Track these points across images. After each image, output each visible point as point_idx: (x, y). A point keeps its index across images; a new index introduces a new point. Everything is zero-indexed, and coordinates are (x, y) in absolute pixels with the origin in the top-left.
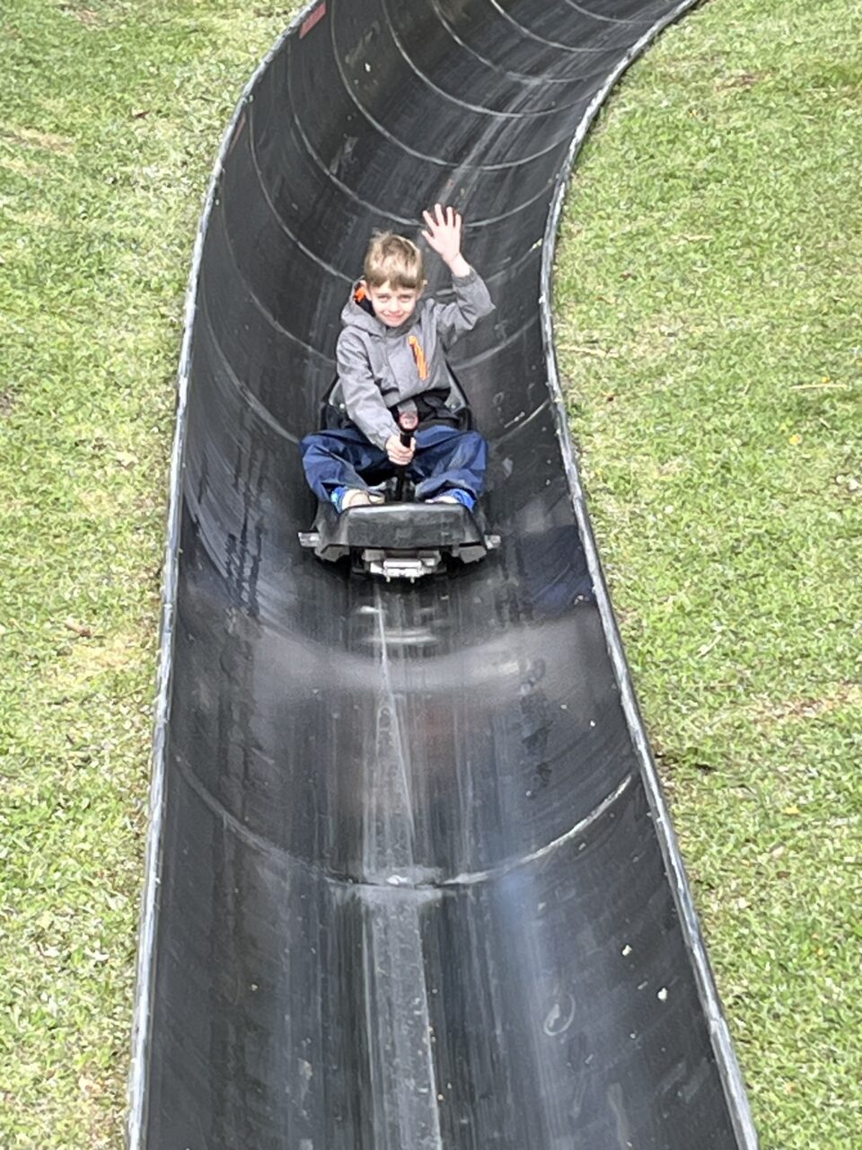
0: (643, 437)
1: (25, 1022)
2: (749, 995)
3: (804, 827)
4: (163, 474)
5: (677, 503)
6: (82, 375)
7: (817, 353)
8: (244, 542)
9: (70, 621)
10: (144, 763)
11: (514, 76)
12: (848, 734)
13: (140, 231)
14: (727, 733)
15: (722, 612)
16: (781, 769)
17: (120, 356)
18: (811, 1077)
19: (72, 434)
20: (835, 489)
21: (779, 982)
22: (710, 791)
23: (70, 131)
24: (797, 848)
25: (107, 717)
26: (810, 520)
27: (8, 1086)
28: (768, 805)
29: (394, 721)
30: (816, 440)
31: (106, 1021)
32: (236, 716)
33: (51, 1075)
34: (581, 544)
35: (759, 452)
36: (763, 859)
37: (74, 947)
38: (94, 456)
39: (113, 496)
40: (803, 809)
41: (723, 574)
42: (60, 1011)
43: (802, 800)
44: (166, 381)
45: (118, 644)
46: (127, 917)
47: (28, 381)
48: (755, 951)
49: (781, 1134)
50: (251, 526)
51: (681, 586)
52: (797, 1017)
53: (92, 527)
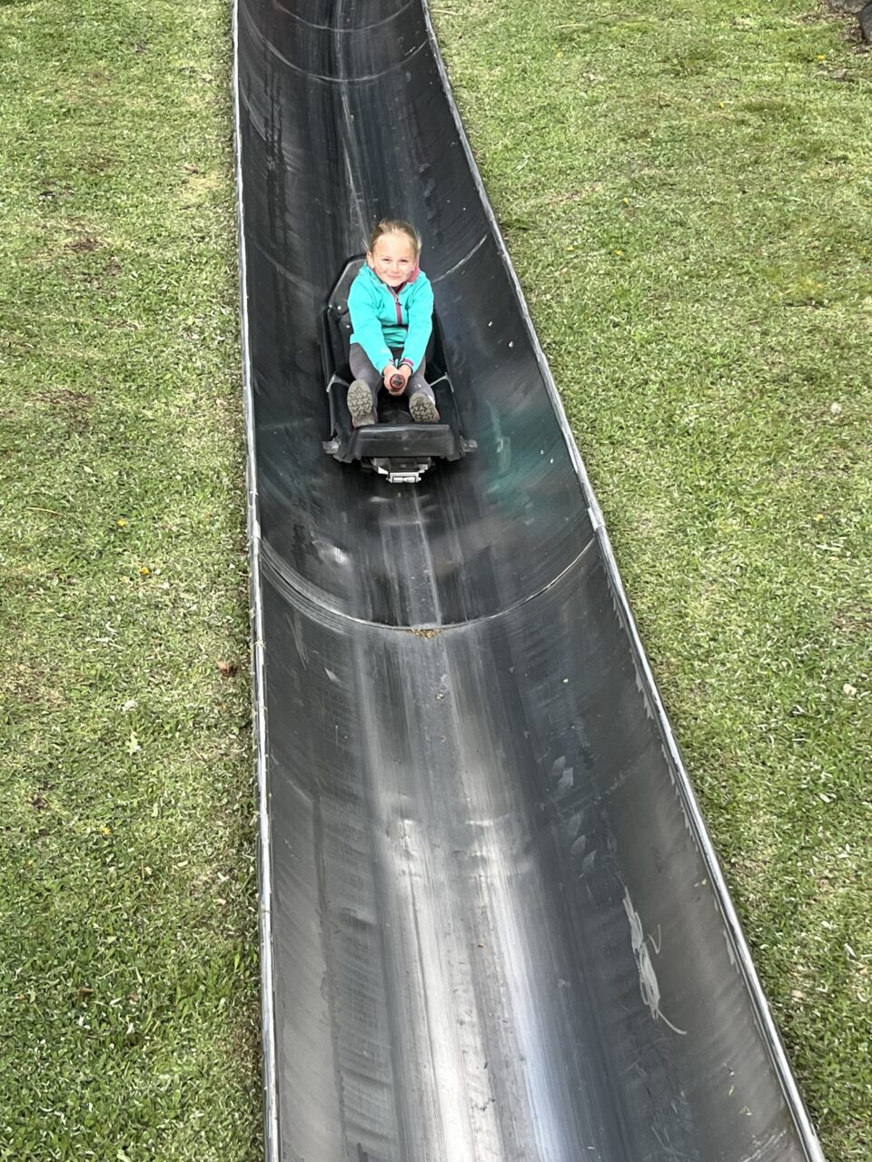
0: (479, 56)
1: (185, 372)
2: (555, 342)
3: (577, 257)
4: (228, 84)
5: (500, 91)
6: (180, 33)
7: (568, 8)
8: (273, 121)
9: (186, 165)
10: (234, 238)
12: (597, 208)
14: (534, 210)
15: (527, 148)
16: (564, 228)
17: (199, 23)
18: (589, 381)
19: (177, 65)
20: (583, 80)
21: (569, 336)
22: (528, 241)
24: (575, 268)
25: (211, 215)
26: (571, 98)
27: (180, 404)
28: (558, 246)
29: (360, 213)
30: (571, 55)
31: (226, 371)
32: (278, 213)
33: (201, 399)
34: (451, 115)
35: (540, 63)
36: (557, 274)
37: (206, 334)
38: (190, 77)
39: (203, 98)
40: (576, 247)
41: (526, 128)
42: (203, 366)
43: (575, 243)
44: (225, 35)
45: (213, 176)
46: (232, 318)
47: (152, 37)
48: (556, 321)
49: (575, 411)
50: (276, 113)
51: (505, 135)
52: (580, 353)
53: (193, 115)
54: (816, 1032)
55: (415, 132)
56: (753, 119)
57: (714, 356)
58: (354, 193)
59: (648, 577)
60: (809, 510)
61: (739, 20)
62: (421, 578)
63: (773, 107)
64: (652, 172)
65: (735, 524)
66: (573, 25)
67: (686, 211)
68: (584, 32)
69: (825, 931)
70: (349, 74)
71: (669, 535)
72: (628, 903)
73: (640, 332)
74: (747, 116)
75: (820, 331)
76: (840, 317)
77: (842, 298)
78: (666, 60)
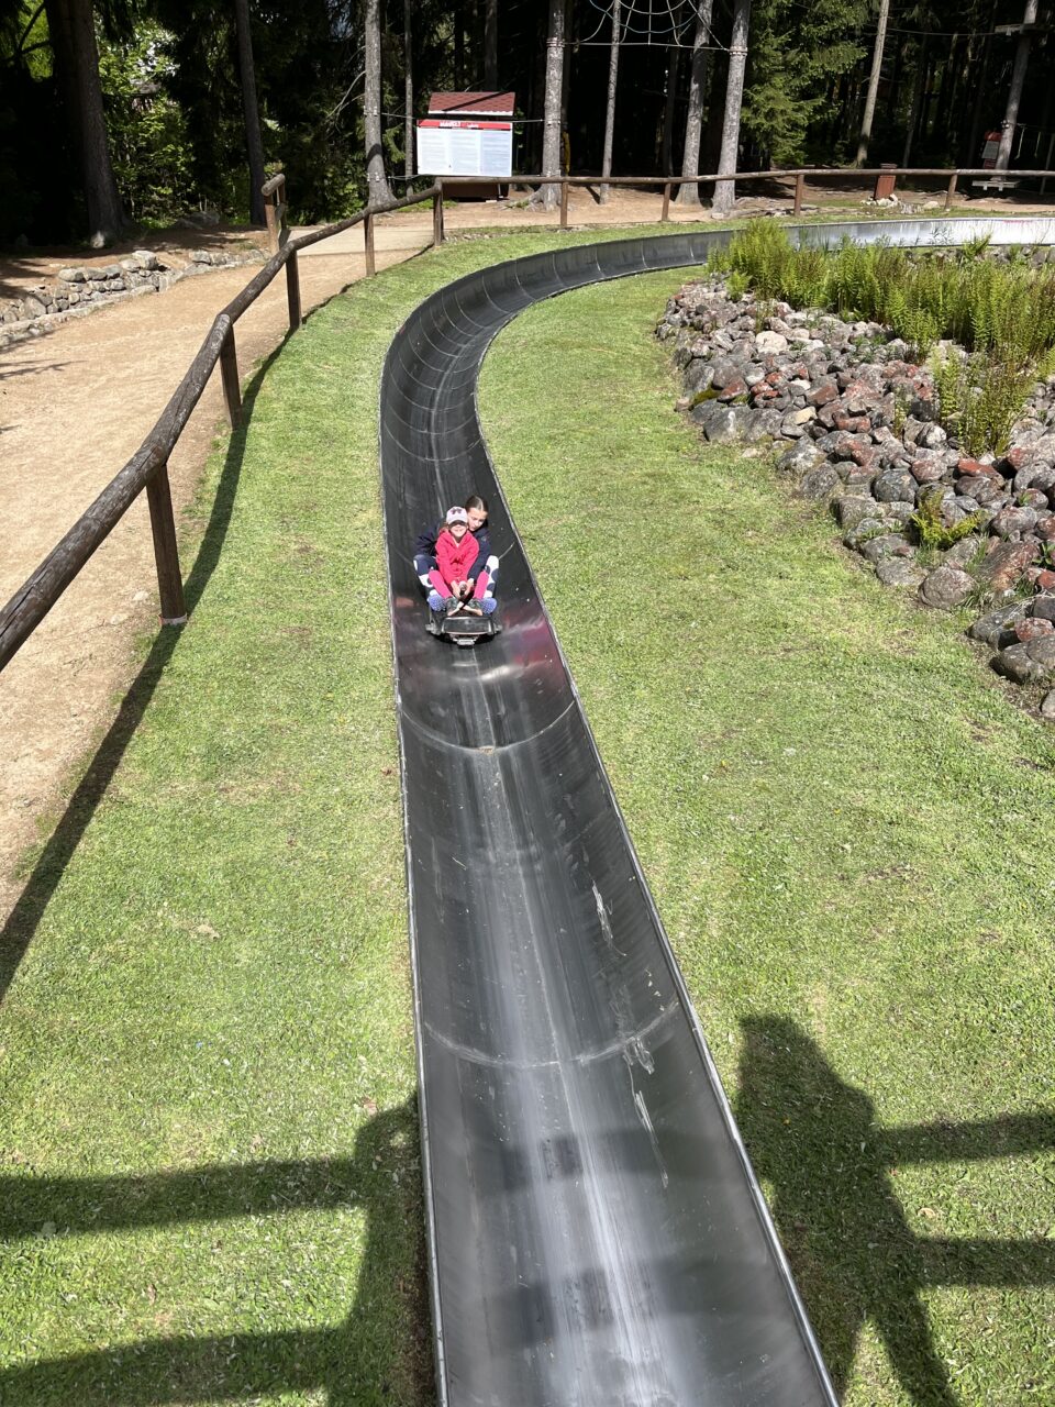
0: (507, 448)
3: (561, 554)
5: (519, 466)
11: (459, 345)
14: (538, 529)
15: (534, 496)
24: (559, 560)
30: (555, 447)
35: (539, 451)
39: (364, 471)
40: (560, 549)
43: (560, 547)
44: (375, 437)
50: (402, 478)
51: (522, 490)
54: (692, 952)
56: (651, 481)
57: (633, 605)
59: (601, 721)
60: (683, 686)
62: (485, 721)
63: (661, 475)
65: (645, 693)
66: (555, 431)
68: (562, 434)
69: (696, 902)
70: (439, 457)
71: (612, 699)
72: (594, 888)
73: (595, 593)
75: (687, 592)
76: (697, 585)
77: (698, 575)
78: (605, 450)
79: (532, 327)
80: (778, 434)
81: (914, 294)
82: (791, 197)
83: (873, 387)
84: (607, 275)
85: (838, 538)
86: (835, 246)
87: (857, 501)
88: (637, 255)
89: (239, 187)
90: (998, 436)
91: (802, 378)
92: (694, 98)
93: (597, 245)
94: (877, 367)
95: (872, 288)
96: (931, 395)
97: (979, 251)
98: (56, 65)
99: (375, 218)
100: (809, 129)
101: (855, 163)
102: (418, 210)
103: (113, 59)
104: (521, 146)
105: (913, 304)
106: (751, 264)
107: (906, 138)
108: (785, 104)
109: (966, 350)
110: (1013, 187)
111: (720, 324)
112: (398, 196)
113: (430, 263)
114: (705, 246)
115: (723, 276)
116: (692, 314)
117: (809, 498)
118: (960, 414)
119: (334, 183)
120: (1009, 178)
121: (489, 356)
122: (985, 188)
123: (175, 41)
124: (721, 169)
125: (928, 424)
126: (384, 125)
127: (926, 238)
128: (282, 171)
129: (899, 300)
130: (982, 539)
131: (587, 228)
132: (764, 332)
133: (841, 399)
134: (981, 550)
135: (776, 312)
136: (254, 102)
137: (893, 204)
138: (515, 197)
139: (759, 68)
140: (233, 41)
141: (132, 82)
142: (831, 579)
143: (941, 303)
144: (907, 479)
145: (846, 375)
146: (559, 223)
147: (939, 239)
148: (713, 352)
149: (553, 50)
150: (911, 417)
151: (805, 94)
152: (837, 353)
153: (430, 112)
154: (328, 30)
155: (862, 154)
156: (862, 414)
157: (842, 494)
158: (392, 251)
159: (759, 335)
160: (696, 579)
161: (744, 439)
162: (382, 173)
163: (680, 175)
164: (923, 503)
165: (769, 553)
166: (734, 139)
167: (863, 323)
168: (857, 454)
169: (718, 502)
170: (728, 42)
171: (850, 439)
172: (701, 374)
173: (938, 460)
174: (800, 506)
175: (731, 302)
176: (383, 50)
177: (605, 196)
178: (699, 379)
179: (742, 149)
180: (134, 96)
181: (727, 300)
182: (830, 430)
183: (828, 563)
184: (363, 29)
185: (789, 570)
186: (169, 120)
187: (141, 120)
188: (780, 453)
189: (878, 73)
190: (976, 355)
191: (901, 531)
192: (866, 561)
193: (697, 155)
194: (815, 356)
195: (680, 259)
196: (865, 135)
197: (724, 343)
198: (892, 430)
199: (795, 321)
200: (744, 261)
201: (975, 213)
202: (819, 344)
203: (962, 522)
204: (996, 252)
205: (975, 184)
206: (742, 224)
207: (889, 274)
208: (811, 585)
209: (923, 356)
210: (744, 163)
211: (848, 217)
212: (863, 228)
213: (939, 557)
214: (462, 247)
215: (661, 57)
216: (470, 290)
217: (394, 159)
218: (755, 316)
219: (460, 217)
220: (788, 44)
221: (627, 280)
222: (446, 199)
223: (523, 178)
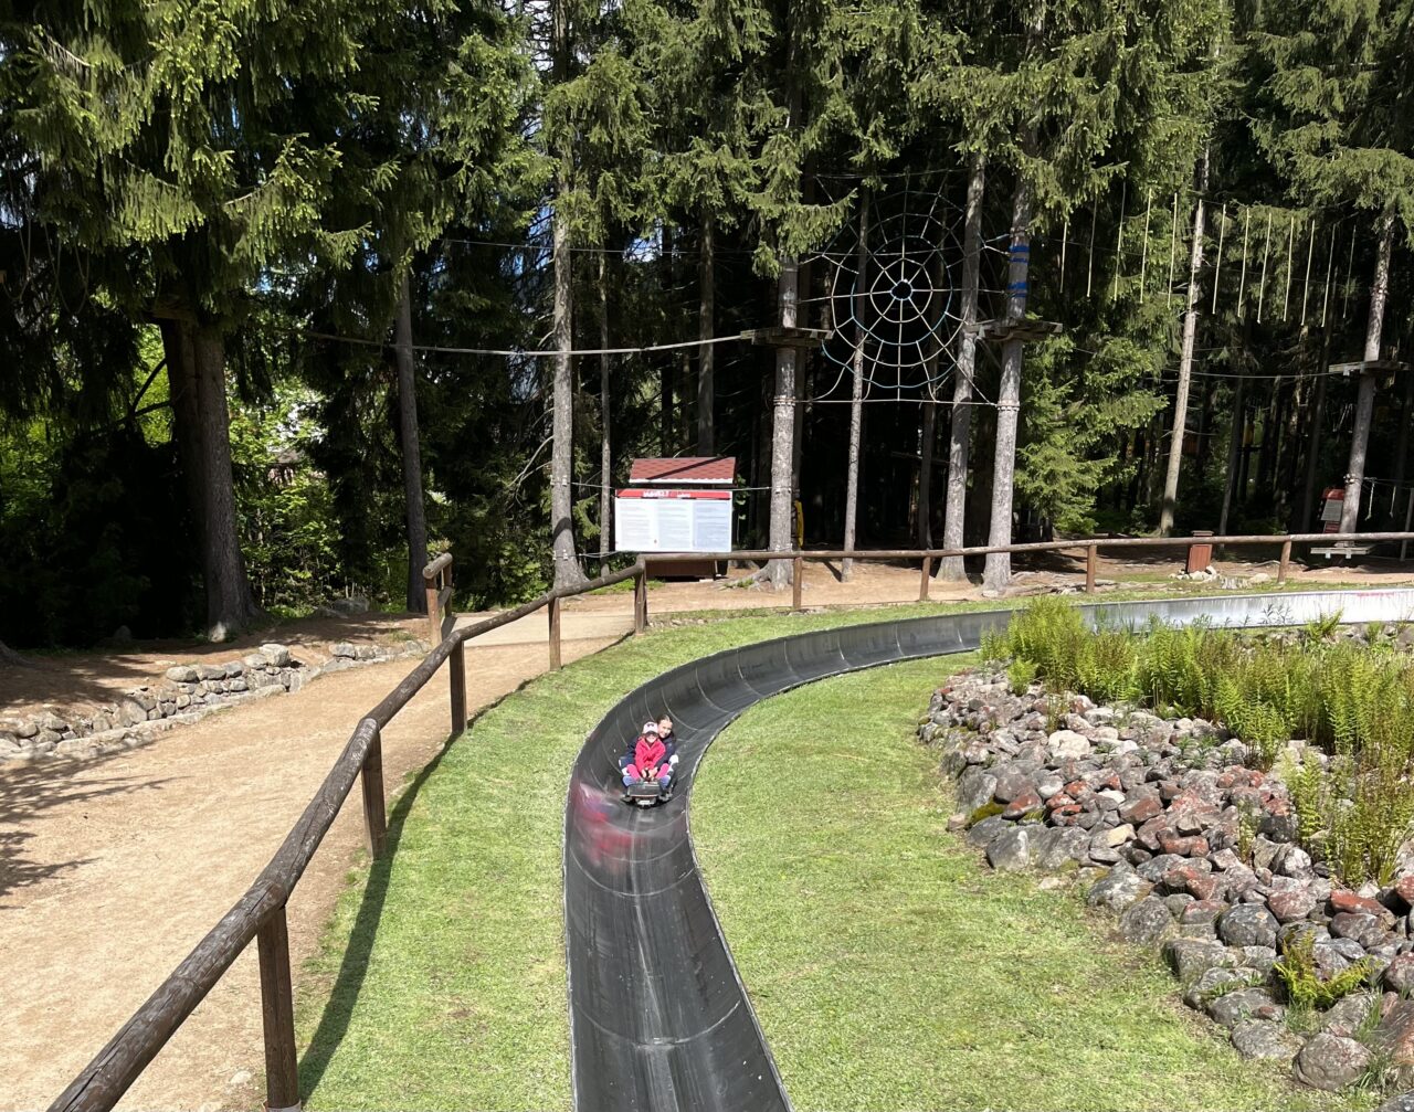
3: (802, 1016)
4: (560, 902)
6: (527, 867)
8: (590, 925)
9: (532, 956)
10: (565, 1005)
12: (814, 982)
13: (542, 813)
14: (771, 983)
15: (765, 941)
16: (792, 995)
17: (540, 860)
19: (525, 889)
20: (800, 894)
22: (768, 1004)
23: (512, 778)
24: (802, 1023)
25: (549, 990)
26: (792, 906)
28: (789, 1007)
29: (650, 986)
30: (791, 877)
31: (560, 1099)
35: (771, 883)
36: (789, 1027)
37: (546, 1073)
38: (534, 896)
39: (543, 910)
40: (801, 1009)
42: (544, 1096)
44: (558, 868)
45: (550, 964)
47: (508, 870)
50: (591, 919)
53: (536, 921)
55: (687, 929)
56: (919, 920)
58: (646, 972)
61: (904, 853)
63: (931, 912)
64: (851, 956)
66: (792, 858)
67: (876, 983)
68: (800, 862)
70: (640, 891)
74: (914, 918)
75: (975, 1067)
76: (989, 1057)
77: (989, 1044)
78: (856, 880)
79: (758, 729)
80: (1085, 859)
81: (1251, 684)
82: (1081, 572)
83: (1205, 800)
84: (852, 664)
85: (1176, 994)
86: (1142, 628)
87: (1198, 945)
88: (890, 640)
89: (395, 568)
90: (1380, 861)
91: (1112, 788)
92: (956, 460)
93: (839, 630)
94: (1209, 774)
95: (1195, 677)
96: (1285, 808)
97: (1327, 632)
98: (176, 428)
99: (562, 602)
100: (1098, 493)
101: (1158, 531)
102: (614, 592)
103: (247, 423)
104: (743, 518)
105: (1250, 696)
106: (1037, 650)
107: (1222, 501)
108: (1069, 465)
109: (1324, 753)
110: (1364, 553)
111: (1001, 721)
112: (590, 576)
113: (630, 654)
114: (976, 629)
115: (1001, 665)
116: (964, 711)
117: (1133, 941)
118: (1327, 832)
119: (511, 563)
120: (1358, 543)
121: (705, 766)
122: (1328, 556)
123: (322, 402)
124: (992, 539)
125: (1285, 845)
126: (575, 496)
127: (1257, 617)
128: (450, 550)
129: (1231, 693)
130: (1374, 996)
131: (826, 611)
132: (1058, 732)
133: (1166, 814)
134: (1375, 1011)
135: (1073, 707)
136: (418, 474)
137: (1211, 578)
138: (735, 576)
139: (1036, 426)
140: (393, 402)
141: (269, 450)
142: (1171, 1049)
143: (1288, 695)
144: (1264, 916)
145: (1170, 783)
146: (791, 604)
147: (1274, 619)
148: (994, 756)
149: (781, 409)
150: (1261, 836)
151: (1094, 453)
152: (1157, 757)
153: (631, 481)
154: (509, 391)
155: (1167, 521)
156: (1196, 833)
157: (1178, 936)
158: (582, 640)
159: (1053, 736)
160: (987, 1049)
161: (1040, 866)
162: (572, 550)
163: (941, 548)
164: (1289, 947)
165: (1084, 1014)
166: (1006, 506)
167: (1186, 720)
168: (1194, 884)
169: (1011, 947)
170: (995, 395)
171: (1183, 865)
172: (980, 785)
173: (1303, 891)
174: (1120, 952)
175: (1013, 696)
176: (575, 413)
177: (848, 573)
178: (977, 790)
179: (1017, 517)
180: (270, 467)
181: (1009, 693)
182: (1155, 853)
183: (1164, 1028)
184: (551, 389)
185: (1111, 1036)
186: (313, 494)
187: (279, 493)
188: (1089, 884)
189: (1182, 426)
190: (1337, 758)
191: (1262, 985)
192: (1217, 1026)
193: (961, 524)
194: (1127, 760)
195: (944, 644)
196: (1170, 500)
197: (1006, 746)
198: (1238, 854)
199: (1099, 718)
200: (1028, 645)
201: (1318, 586)
202: (1131, 746)
203: (1343, 973)
204: (1350, 632)
205: (1314, 551)
206: (1021, 603)
207: (1215, 661)
208: (1145, 1057)
209: (1269, 760)
210: (1019, 534)
211: (1155, 594)
212: (1175, 607)
213: (1318, 1019)
214: (671, 634)
215: (914, 415)
216: (680, 686)
217: (587, 534)
218: (1046, 712)
219: (666, 599)
220: (1070, 396)
221: (879, 670)
222: (649, 578)
223: (746, 554)
